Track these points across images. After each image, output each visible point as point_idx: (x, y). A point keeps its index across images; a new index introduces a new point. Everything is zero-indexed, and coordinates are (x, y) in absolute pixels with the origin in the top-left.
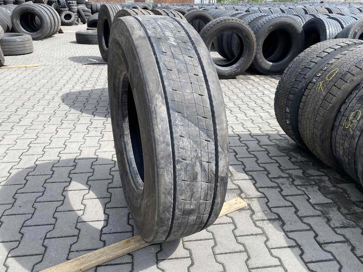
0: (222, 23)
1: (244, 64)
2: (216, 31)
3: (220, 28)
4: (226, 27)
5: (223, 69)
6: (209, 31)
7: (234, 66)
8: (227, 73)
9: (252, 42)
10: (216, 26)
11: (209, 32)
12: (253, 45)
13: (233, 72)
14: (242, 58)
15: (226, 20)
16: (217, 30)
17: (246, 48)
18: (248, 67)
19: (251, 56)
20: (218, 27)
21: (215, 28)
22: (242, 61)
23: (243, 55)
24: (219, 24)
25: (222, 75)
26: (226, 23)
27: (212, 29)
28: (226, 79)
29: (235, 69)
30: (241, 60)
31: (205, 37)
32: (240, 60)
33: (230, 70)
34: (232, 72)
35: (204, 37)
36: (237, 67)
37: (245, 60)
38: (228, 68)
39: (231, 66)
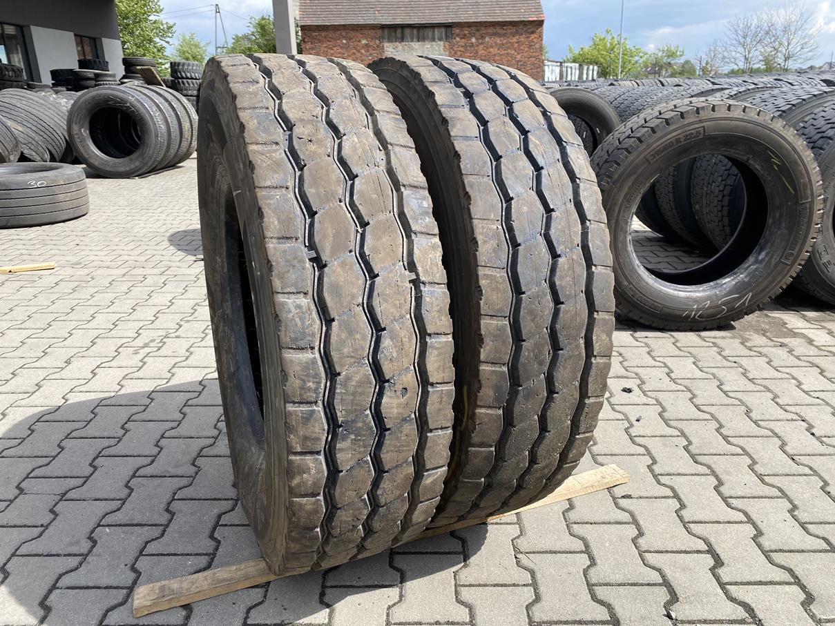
0: (686, 121)
1: (769, 275)
2: (658, 152)
3: (678, 141)
4: (701, 137)
5: (682, 294)
6: (629, 153)
7: (728, 282)
8: (698, 310)
9: (809, 192)
10: (659, 134)
11: (631, 157)
12: (812, 203)
13: (724, 304)
14: (759, 253)
15: (703, 108)
16: (665, 148)
17: (778, 215)
18: (784, 287)
19: (797, 248)
20: (669, 136)
21: (655, 142)
22: (762, 266)
23: (762, 241)
24: (672, 128)
25: (680, 316)
26: (701, 121)
27: (644, 146)
28: (691, 330)
29: (730, 293)
30: (756, 262)
31: (615, 177)
32: (751, 259)
33: (709, 298)
34: (718, 306)
35: (609, 177)
36: (740, 289)
37: (773, 262)
38: (699, 292)
39: (711, 283)
